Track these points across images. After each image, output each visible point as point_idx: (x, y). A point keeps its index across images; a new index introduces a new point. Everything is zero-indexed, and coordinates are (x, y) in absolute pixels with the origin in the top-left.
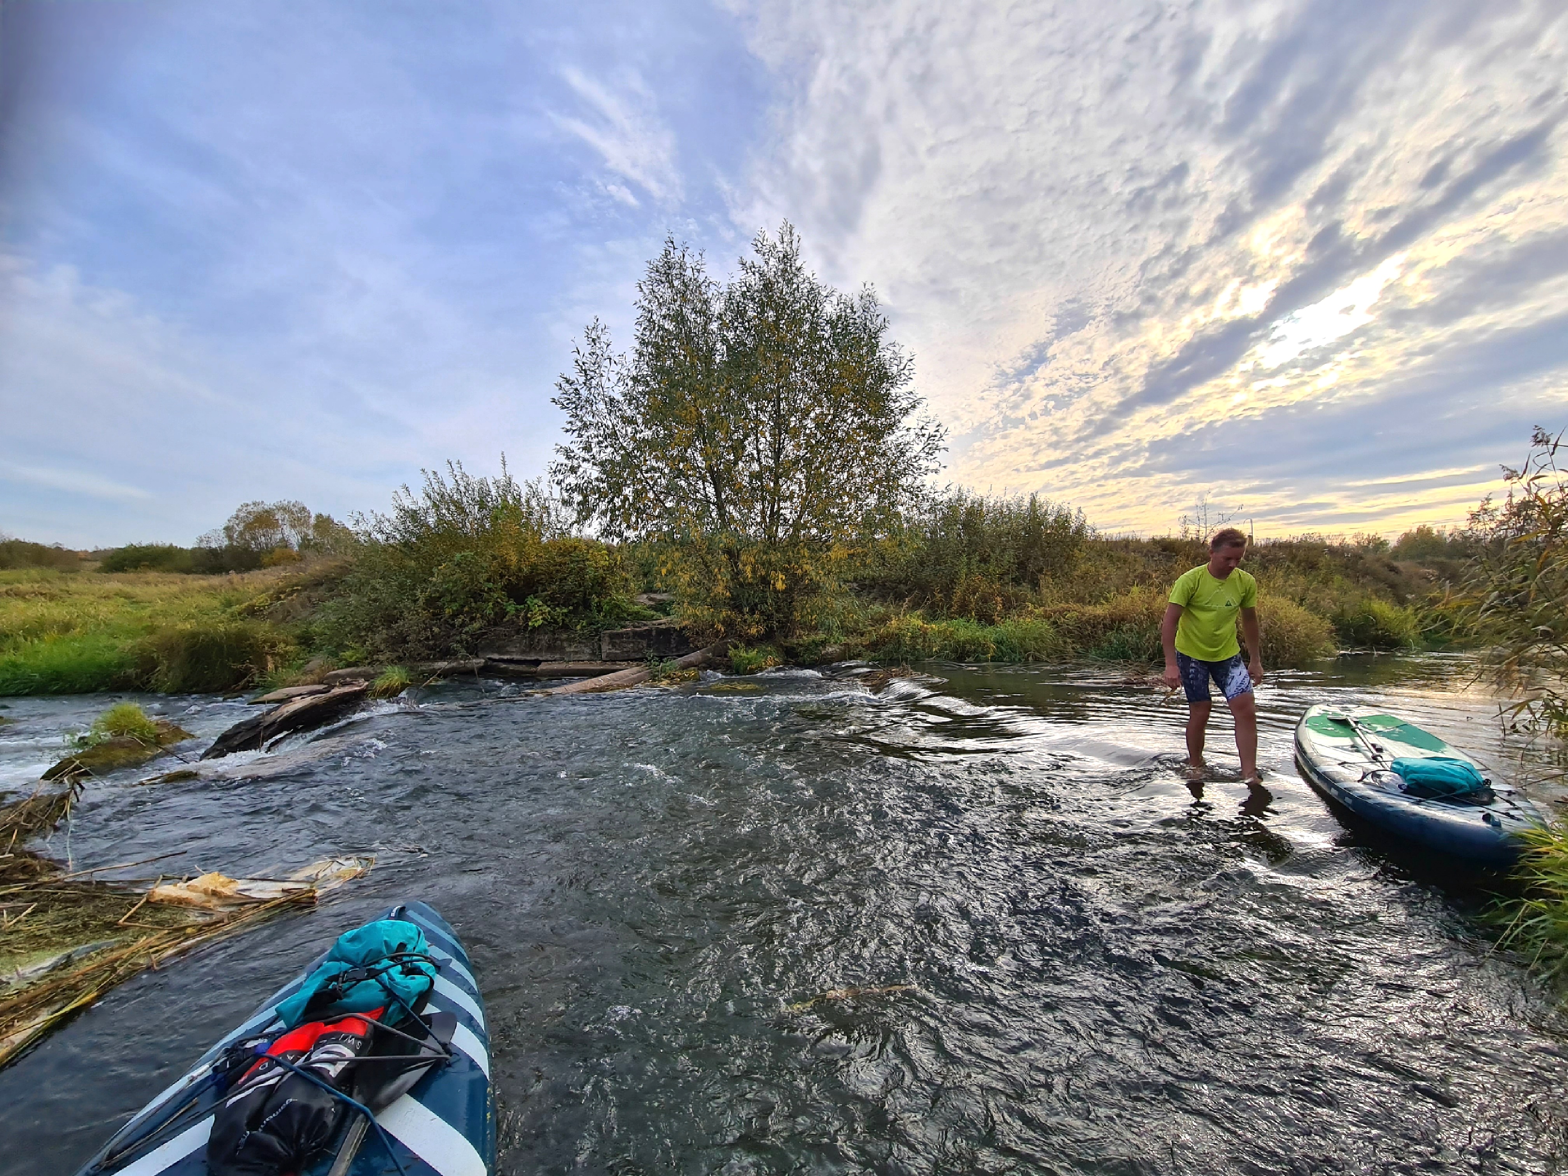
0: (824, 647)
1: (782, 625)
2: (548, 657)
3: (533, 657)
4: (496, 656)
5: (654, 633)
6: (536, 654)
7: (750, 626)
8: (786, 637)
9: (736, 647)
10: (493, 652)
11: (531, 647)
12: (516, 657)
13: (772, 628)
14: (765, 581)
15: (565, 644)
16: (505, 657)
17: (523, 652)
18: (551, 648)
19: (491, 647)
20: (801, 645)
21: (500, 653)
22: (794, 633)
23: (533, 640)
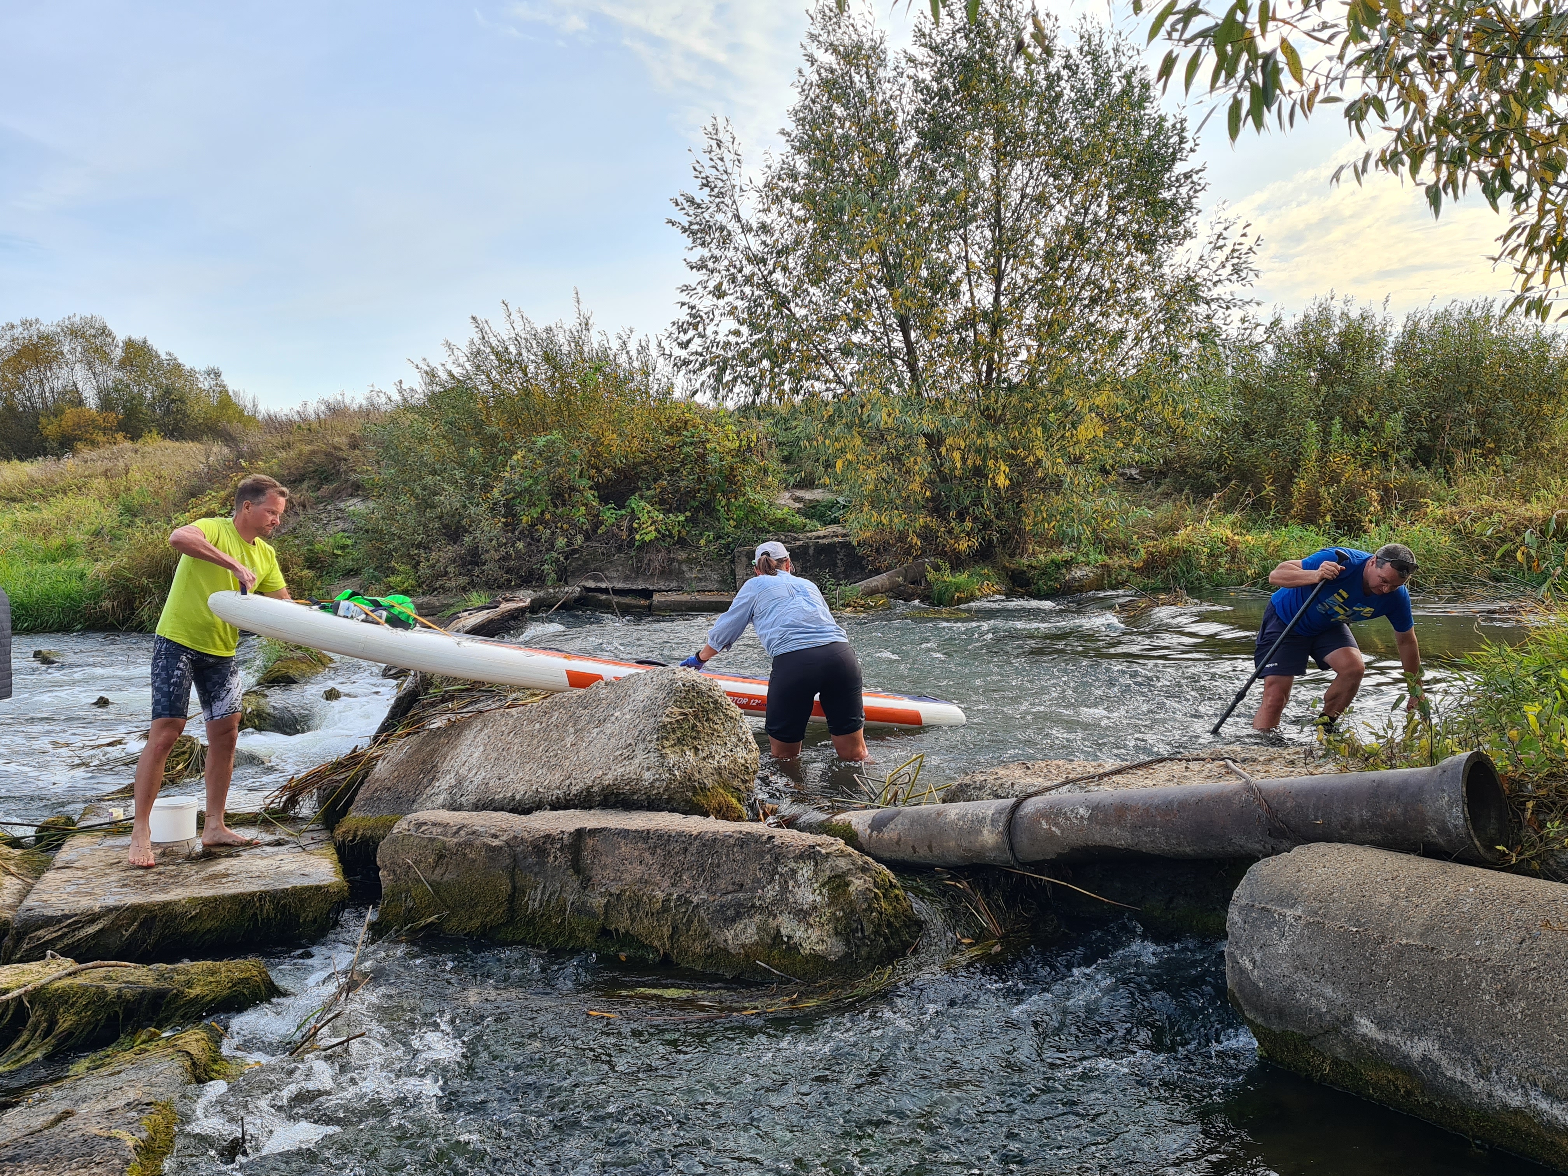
0: (1069, 570)
1: (1006, 538)
2: (662, 585)
3: (640, 585)
4: (591, 584)
5: (811, 551)
6: (645, 581)
7: (957, 539)
8: (1012, 556)
9: (937, 568)
10: (587, 579)
11: (638, 572)
12: (620, 585)
13: (990, 541)
14: (979, 472)
15: (685, 568)
16: (603, 585)
17: (627, 578)
18: (666, 573)
19: (582, 571)
20: (1035, 568)
21: (596, 579)
22: (1024, 550)
23: (640, 561)
